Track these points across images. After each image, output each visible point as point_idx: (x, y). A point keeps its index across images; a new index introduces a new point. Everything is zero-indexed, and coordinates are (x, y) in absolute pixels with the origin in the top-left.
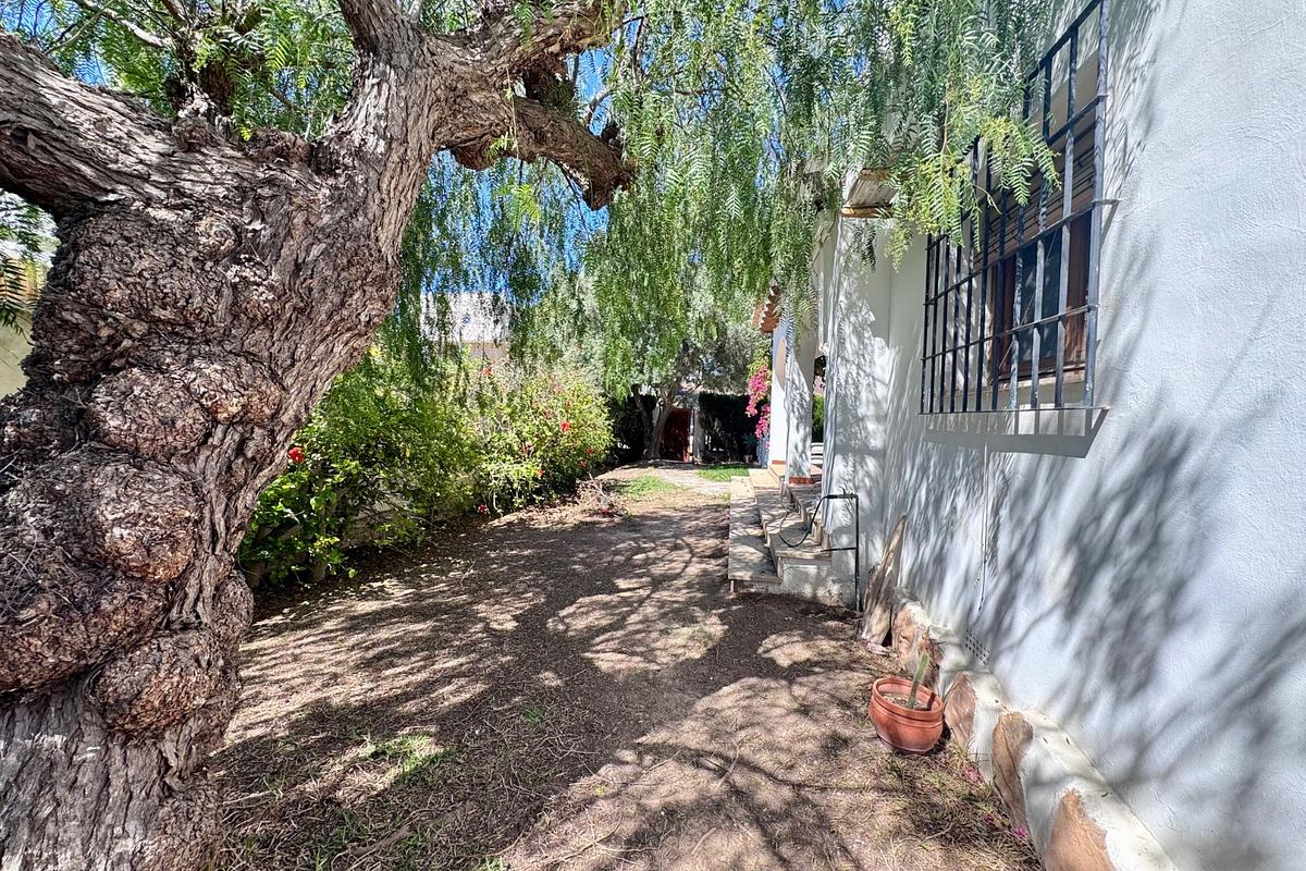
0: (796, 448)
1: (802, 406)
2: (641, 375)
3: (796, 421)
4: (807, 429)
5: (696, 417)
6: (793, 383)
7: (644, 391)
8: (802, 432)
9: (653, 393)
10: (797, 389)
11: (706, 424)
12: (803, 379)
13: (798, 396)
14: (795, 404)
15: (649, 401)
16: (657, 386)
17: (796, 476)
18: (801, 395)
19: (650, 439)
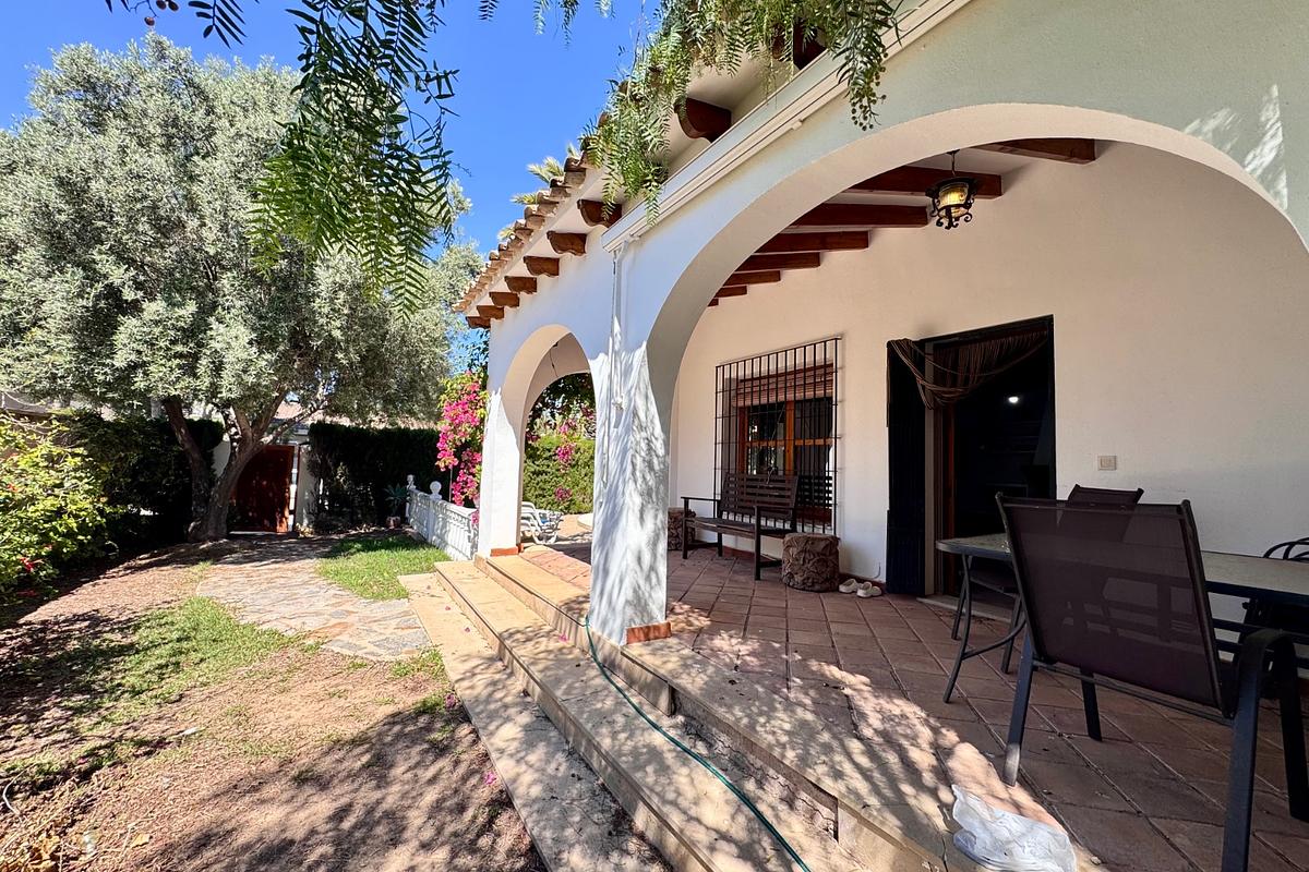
0: (639, 560)
1: (650, 466)
2: (188, 380)
3: (638, 500)
4: (660, 516)
5: (304, 460)
6: (635, 414)
7: (197, 412)
8: (650, 524)
9: (218, 417)
10: (641, 428)
11: (319, 470)
12: (653, 409)
13: (643, 445)
14: (639, 461)
15: (207, 433)
16: (227, 403)
17: (637, 624)
18: (649, 442)
19: (206, 500)
